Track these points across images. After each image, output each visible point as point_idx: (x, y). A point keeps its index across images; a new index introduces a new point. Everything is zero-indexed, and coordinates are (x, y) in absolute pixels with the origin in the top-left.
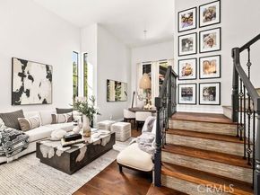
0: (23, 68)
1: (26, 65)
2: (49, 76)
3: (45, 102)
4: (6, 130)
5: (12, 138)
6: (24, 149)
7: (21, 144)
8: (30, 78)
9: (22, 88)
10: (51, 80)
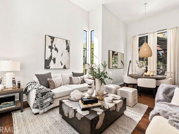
0: (52, 42)
1: (53, 40)
2: (68, 49)
3: (65, 68)
4: (40, 87)
5: (43, 94)
6: (51, 104)
7: (49, 100)
8: (56, 49)
9: (51, 57)
10: (69, 51)
